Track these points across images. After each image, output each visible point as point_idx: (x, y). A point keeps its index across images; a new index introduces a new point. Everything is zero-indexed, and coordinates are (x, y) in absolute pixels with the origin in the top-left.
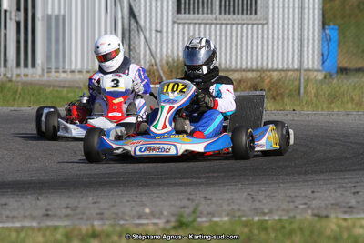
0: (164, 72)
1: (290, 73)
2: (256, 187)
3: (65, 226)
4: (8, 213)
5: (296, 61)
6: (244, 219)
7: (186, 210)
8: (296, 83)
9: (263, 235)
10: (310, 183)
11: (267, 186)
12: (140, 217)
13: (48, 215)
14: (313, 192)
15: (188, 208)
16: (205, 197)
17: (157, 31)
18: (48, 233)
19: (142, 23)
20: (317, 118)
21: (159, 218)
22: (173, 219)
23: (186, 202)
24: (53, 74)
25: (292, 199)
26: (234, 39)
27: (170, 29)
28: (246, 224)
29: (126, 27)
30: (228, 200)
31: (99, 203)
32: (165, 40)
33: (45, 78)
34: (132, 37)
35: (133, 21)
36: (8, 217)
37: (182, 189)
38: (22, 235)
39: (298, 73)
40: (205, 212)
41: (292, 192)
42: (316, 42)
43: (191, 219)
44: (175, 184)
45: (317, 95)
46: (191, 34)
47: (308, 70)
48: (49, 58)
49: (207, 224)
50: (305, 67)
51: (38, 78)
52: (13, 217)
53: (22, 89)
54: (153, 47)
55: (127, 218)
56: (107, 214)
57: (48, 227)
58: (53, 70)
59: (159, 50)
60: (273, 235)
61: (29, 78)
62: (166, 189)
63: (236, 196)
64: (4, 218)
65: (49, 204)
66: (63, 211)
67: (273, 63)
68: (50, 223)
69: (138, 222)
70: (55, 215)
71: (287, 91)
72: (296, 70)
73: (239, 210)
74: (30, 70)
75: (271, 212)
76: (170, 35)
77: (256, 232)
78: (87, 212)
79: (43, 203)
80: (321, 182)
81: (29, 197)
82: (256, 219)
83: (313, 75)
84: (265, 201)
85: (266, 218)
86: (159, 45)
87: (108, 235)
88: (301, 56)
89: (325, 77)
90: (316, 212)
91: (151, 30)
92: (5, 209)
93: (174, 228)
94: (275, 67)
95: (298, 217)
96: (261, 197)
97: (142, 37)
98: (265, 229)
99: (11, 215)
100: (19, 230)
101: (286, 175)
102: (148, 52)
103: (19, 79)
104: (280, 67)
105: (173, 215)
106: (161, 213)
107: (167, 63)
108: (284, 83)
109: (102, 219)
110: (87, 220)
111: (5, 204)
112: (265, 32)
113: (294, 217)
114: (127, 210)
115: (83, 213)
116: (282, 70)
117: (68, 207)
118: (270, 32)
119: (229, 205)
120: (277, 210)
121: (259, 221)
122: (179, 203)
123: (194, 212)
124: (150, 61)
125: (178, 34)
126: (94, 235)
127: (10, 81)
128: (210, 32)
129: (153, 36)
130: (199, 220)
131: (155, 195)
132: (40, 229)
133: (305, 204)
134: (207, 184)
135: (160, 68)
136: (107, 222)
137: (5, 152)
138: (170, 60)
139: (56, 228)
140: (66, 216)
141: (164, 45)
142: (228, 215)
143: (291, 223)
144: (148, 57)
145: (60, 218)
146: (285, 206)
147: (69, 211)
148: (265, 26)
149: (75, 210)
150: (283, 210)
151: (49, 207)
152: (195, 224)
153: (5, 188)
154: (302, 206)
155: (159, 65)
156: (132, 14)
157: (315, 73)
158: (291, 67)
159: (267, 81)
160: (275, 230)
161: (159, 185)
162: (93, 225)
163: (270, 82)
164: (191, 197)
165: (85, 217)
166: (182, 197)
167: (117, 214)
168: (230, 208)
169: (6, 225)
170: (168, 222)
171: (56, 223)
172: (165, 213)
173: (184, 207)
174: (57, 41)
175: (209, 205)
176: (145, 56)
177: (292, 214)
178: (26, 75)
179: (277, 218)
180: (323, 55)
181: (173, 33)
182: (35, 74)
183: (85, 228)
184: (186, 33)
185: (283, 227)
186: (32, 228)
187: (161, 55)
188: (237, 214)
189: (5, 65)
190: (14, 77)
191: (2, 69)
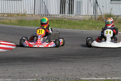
0: (104, 17)
17: (102, 6)
19: (99, 4)
29: (95, 5)
33: (74, 18)
34: (96, 8)
35: (96, 4)
48: (77, 12)
54: (101, 11)
58: (78, 15)
74: (72, 15)
86: (103, 10)
91: (101, 6)
97: (99, 8)
107: (105, 15)
129: (102, 8)
156: (96, 2)
176: (99, 13)
187: (104, 13)
189: (64, 14)
190: (66, 17)
191: (63, 15)
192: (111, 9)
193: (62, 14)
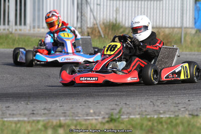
0: (102, 29)
1: (176, 29)
2: (155, 98)
3: (43, 121)
4: (10, 112)
5: (179, 22)
6: (149, 117)
7: (114, 111)
8: (179, 35)
9: (160, 126)
10: (187, 95)
11: (161, 97)
12: (87, 115)
13: (33, 114)
14: (189, 101)
15: (116, 109)
16: (126, 103)
17: (97, 4)
18: (33, 124)
20: (191, 56)
21: (98, 116)
22: (107, 116)
23: (114, 106)
24: (36, 29)
25: (177, 105)
26: (143, 9)
27: (105, 4)
28: (150, 120)
30: (139, 105)
31: (63, 106)
32: (102, 9)
33: (32, 31)
34: (83, 8)
36: (10, 114)
37: (112, 98)
38: (19, 125)
39: (181, 30)
40: (125, 112)
41: (176, 101)
42: (191, 11)
43: (118, 117)
44: (108, 95)
45: (191, 43)
46: (118, 6)
47: (186, 28)
48: (34, 20)
49: (127, 120)
50: (185, 25)
51: (27, 32)
52: (13, 115)
53: (19, 39)
54: (95, 14)
55: (79, 115)
56: (68, 113)
57: (34, 121)
58: (36, 27)
59: (98, 16)
60: (165, 127)
61: (22, 32)
62: (102, 98)
63: (143, 103)
64: (8, 115)
65: (34, 107)
66: (42, 111)
67: (166, 23)
68: (35, 118)
69: (86, 118)
70: (37, 114)
71: (174, 40)
72: (180, 28)
73: (146, 111)
74: (23, 27)
75: (164, 113)
76: (105, 7)
77: (155, 124)
78: (57, 112)
79: (30, 106)
80: (194, 95)
81: (22, 102)
82: (156, 117)
83: (189, 31)
84: (161, 106)
85: (162, 116)
86: (99, 12)
87: (69, 126)
88: (182, 20)
89: (196, 32)
90: (191, 113)
91: (94, 4)
92: (8, 110)
93: (108, 122)
94: (167, 26)
95: (180, 116)
96: (159, 104)
97: (89, 8)
98: (161, 123)
99: (12, 113)
100: (16, 123)
101: (173, 90)
102: (92, 17)
103: (16, 32)
104: (170, 26)
105: (107, 114)
106: (100, 113)
107: (103, 23)
108: (172, 35)
109: (65, 116)
110: (57, 117)
111: (9, 107)
112: (161, 5)
113: (178, 116)
114: (80, 111)
115: (54, 113)
116: (171, 28)
117: (45, 109)
118: (164, 5)
119: (140, 108)
120: (168, 111)
121: (157, 118)
122: (110, 107)
123: (119, 112)
124: (93, 22)
125: (110, 6)
126: (61, 126)
127: (11, 33)
128: (132, 5)
129: (95, 7)
130: (122, 117)
131: (96, 102)
132: (29, 122)
133: (185, 108)
134: (126, 95)
135: (99, 26)
136: (68, 118)
137: (8, 76)
138: (105, 21)
139: (38, 121)
140: (44, 114)
141: (102, 13)
142: (139, 114)
143: (176, 119)
144: (92, 20)
145: (41, 115)
146: (172, 109)
147: (46, 111)
148: (161, 2)
149: (50, 111)
150: (172, 111)
151: (34, 109)
152: (120, 120)
153: (8, 97)
154: (182, 109)
155: (98, 24)
157: (190, 30)
158: (176, 26)
159: (162, 34)
160: (166, 123)
161: (98, 95)
162: (60, 120)
163: (164, 35)
164: (118, 103)
165: (55, 115)
166: (112, 103)
167: (74, 113)
168: (140, 110)
169: (9, 119)
170: (104, 118)
171: (39, 119)
172: (102, 113)
173: (113, 109)
174: (39, 10)
175: (128, 108)
176: (90, 19)
177: (176, 114)
178: (20, 30)
179: (168, 116)
180: (195, 19)
181: (107, 6)
182: (25, 29)
183: (55, 122)
184: (115, 5)
185: (172, 122)
186: (24, 122)
187: (100, 19)
188: (144, 114)
189: (8, 24)
190: (14, 31)
191: (6, 27)
192: (117, 11)
193: (4, 24)
